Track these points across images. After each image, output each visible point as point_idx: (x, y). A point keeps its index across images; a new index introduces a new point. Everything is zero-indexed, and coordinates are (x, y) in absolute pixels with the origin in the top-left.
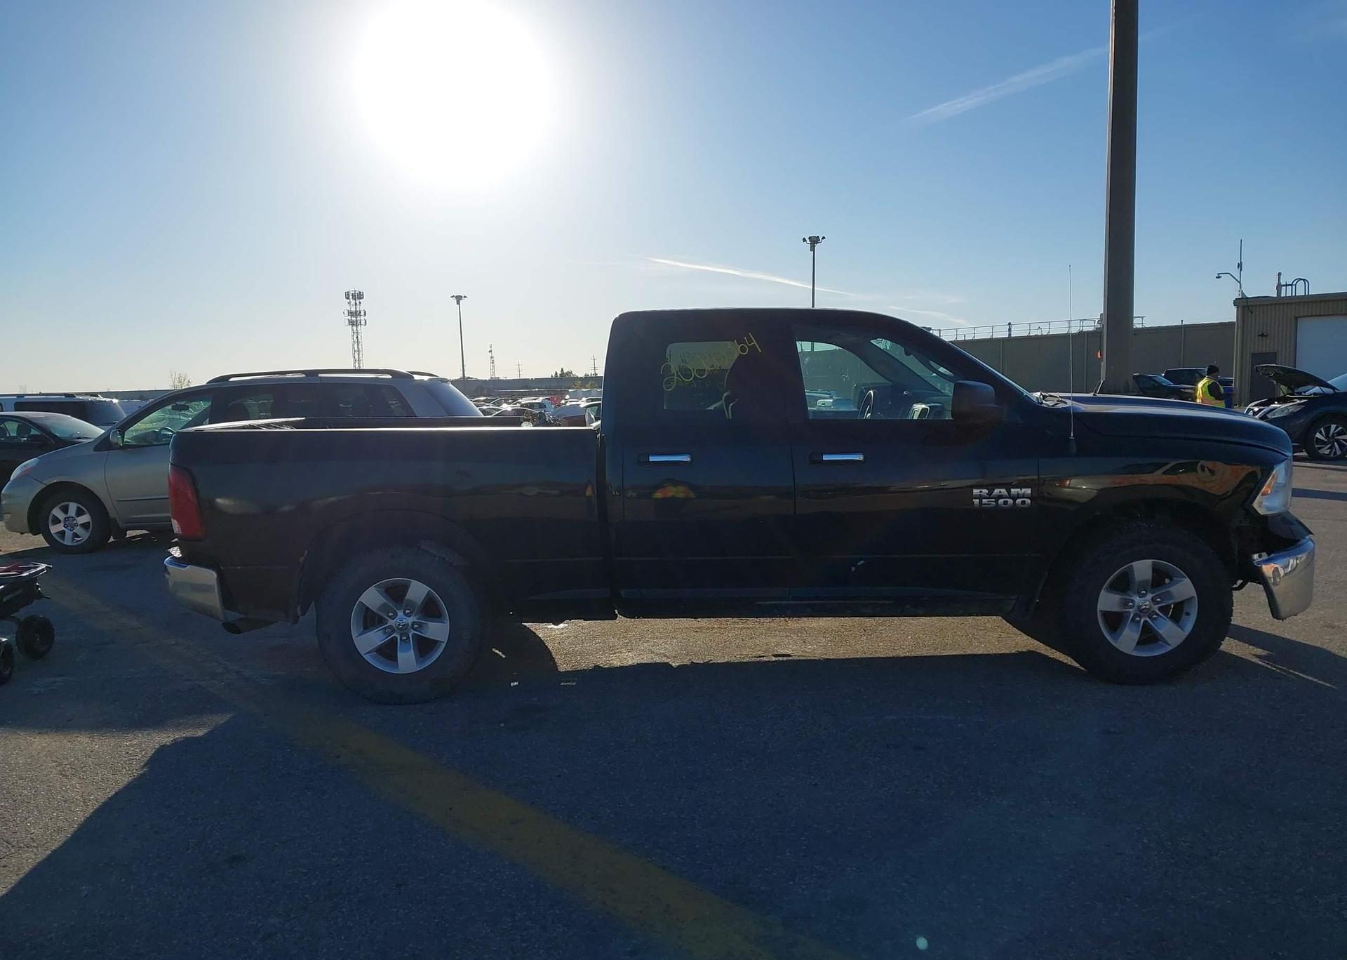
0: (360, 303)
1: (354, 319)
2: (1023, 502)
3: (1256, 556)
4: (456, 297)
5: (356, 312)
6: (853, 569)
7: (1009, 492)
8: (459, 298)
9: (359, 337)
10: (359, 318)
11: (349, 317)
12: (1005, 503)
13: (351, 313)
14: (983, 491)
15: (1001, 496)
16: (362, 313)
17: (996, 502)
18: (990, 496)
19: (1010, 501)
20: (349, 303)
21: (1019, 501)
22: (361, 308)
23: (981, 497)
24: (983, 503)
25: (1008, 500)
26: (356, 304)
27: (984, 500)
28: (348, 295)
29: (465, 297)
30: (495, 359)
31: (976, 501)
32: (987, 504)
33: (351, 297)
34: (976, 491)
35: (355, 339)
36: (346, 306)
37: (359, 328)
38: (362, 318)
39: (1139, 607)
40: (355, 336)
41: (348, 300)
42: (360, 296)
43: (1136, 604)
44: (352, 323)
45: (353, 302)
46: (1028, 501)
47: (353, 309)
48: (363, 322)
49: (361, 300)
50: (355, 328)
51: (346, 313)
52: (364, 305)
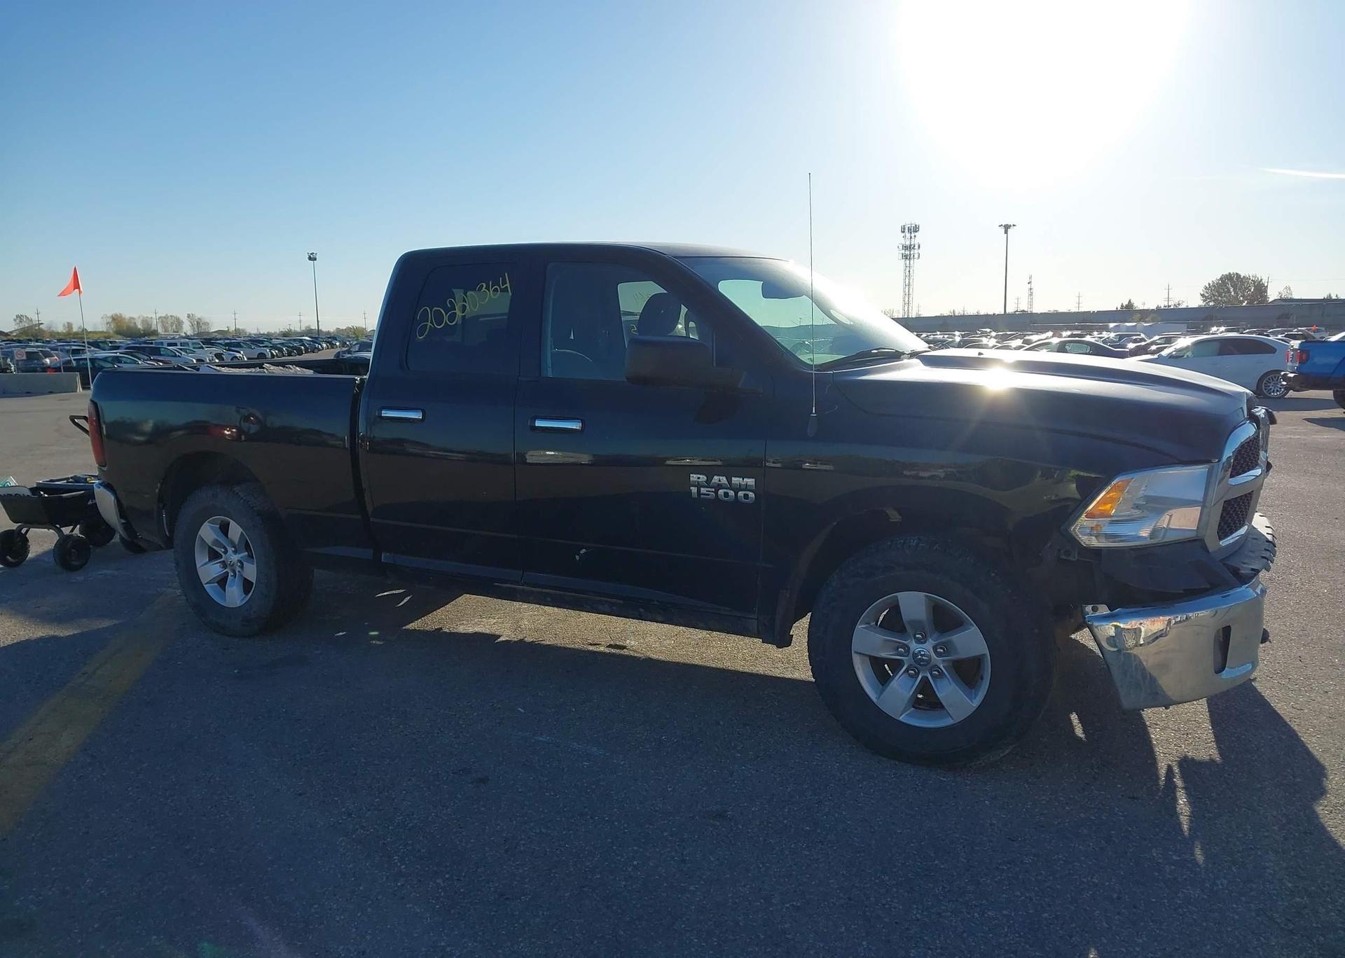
0: (915, 236)
1: (907, 252)
2: (746, 496)
3: (1089, 608)
4: (1005, 226)
5: (910, 245)
6: (577, 557)
7: (729, 481)
8: (1007, 227)
9: (911, 271)
10: (912, 252)
11: (903, 251)
12: (726, 495)
13: (906, 248)
14: (701, 476)
15: (721, 485)
16: (916, 247)
17: (716, 492)
18: (708, 483)
19: (731, 493)
20: (904, 237)
21: (741, 494)
22: (916, 242)
23: (699, 486)
24: (702, 492)
25: (728, 491)
26: (911, 238)
27: (702, 489)
28: (904, 228)
29: (1014, 225)
30: (1034, 291)
31: (694, 490)
32: (706, 495)
33: (907, 230)
34: (694, 477)
35: (907, 273)
36: (900, 239)
37: (912, 261)
38: (916, 251)
39: (915, 655)
40: (907, 270)
41: (904, 234)
42: (916, 229)
43: (911, 652)
44: (906, 257)
45: (908, 235)
46: (751, 495)
47: (908, 243)
48: (916, 256)
49: (916, 234)
50: (908, 262)
51: (901, 247)
52: (919, 238)
